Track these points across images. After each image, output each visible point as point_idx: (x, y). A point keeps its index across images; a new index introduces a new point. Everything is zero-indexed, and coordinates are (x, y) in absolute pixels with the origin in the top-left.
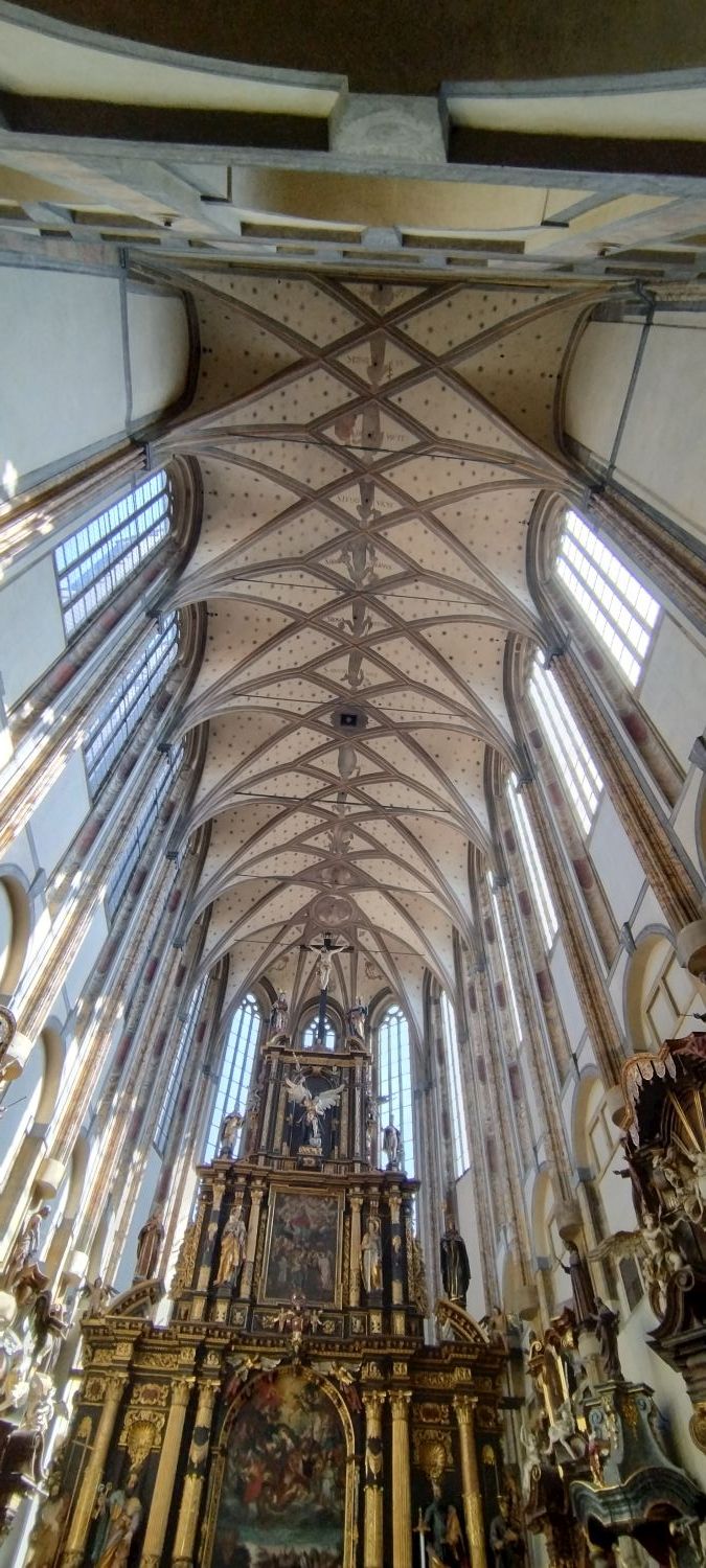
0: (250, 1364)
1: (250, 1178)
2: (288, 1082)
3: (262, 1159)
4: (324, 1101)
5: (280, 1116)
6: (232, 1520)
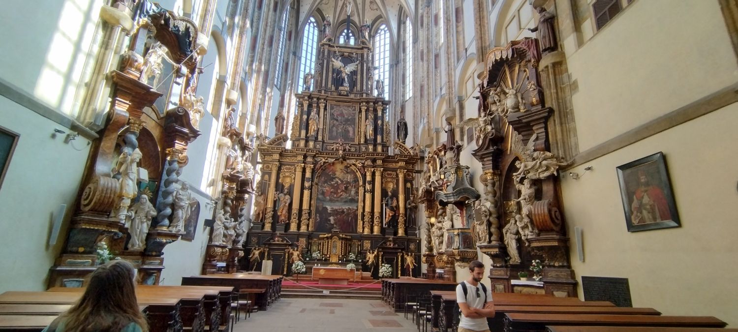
0: (324, 160)
1: (318, 99)
2: (333, 59)
3: (323, 92)
4: (350, 68)
5: (330, 74)
6: (321, 201)
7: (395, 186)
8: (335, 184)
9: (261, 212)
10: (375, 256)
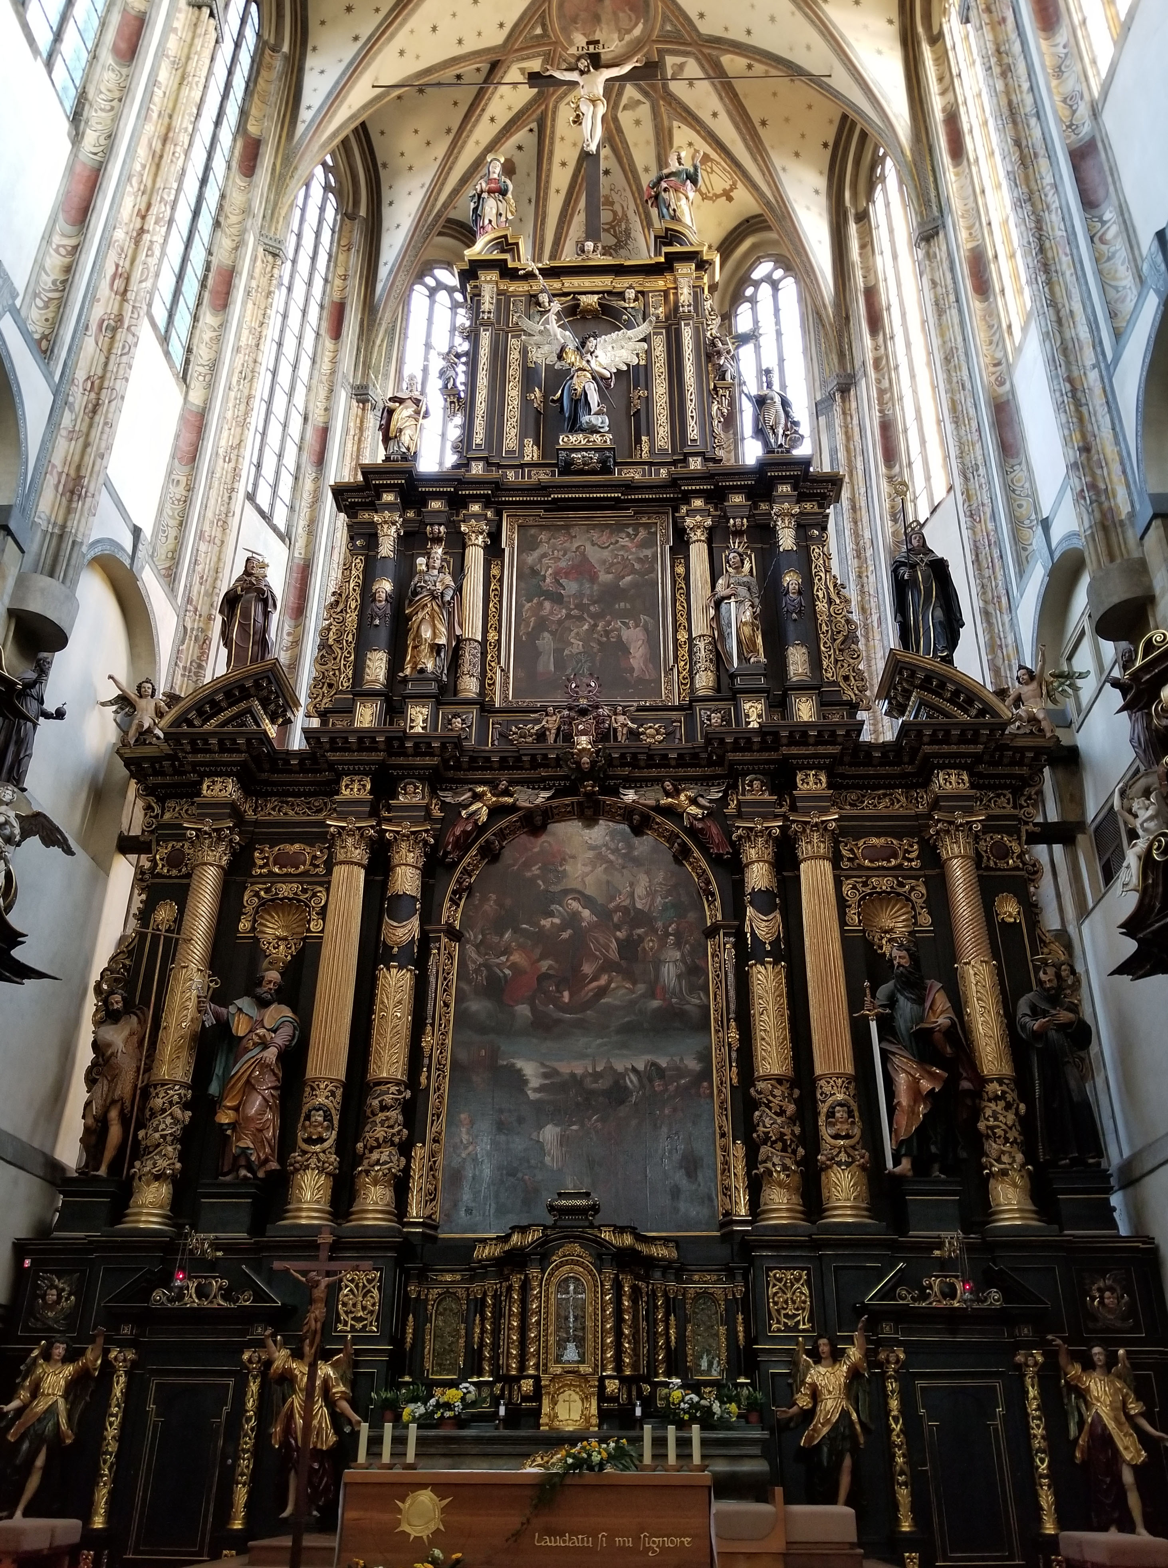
0: (491, 799)
2: (525, 324)
3: (478, 466)
6: (482, 1030)
7: (925, 919)
8: (562, 928)
9: (114, 1114)
10: (854, 1374)
